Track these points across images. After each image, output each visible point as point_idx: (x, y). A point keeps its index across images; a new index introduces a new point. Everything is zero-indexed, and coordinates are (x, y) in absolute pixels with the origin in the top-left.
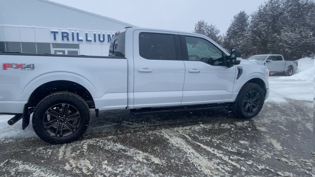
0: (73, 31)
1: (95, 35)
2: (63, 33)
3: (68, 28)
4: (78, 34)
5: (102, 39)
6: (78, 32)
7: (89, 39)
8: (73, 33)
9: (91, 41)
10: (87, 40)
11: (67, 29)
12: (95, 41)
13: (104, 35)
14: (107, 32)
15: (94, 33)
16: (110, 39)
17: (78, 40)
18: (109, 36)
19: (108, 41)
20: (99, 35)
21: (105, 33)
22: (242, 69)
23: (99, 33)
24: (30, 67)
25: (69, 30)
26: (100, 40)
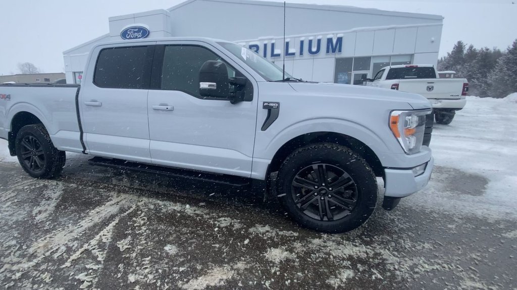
0: (266, 42)
1: (302, 42)
2: (251, 46)
3: (260, 38)
4: (273, 45)
5: (314, 49)
6: (273, 41)
7: (291, 51)
8: (265, 46)
9: (293, 54)
10: (287, 54)
11: (256, 40)
12: (301, 53)
13: (319, 41)
14: (327, 34)
15: (302, 39)
16: (330, 47)
17: (273, 55)
18: (330, 41)
19: (328, 52)
20: (310, 42)
21: (323, 36)
22: (278, 107)
23: (311, 38)
24: (8, 97)
25: (260, 40)
26: (310, 51)
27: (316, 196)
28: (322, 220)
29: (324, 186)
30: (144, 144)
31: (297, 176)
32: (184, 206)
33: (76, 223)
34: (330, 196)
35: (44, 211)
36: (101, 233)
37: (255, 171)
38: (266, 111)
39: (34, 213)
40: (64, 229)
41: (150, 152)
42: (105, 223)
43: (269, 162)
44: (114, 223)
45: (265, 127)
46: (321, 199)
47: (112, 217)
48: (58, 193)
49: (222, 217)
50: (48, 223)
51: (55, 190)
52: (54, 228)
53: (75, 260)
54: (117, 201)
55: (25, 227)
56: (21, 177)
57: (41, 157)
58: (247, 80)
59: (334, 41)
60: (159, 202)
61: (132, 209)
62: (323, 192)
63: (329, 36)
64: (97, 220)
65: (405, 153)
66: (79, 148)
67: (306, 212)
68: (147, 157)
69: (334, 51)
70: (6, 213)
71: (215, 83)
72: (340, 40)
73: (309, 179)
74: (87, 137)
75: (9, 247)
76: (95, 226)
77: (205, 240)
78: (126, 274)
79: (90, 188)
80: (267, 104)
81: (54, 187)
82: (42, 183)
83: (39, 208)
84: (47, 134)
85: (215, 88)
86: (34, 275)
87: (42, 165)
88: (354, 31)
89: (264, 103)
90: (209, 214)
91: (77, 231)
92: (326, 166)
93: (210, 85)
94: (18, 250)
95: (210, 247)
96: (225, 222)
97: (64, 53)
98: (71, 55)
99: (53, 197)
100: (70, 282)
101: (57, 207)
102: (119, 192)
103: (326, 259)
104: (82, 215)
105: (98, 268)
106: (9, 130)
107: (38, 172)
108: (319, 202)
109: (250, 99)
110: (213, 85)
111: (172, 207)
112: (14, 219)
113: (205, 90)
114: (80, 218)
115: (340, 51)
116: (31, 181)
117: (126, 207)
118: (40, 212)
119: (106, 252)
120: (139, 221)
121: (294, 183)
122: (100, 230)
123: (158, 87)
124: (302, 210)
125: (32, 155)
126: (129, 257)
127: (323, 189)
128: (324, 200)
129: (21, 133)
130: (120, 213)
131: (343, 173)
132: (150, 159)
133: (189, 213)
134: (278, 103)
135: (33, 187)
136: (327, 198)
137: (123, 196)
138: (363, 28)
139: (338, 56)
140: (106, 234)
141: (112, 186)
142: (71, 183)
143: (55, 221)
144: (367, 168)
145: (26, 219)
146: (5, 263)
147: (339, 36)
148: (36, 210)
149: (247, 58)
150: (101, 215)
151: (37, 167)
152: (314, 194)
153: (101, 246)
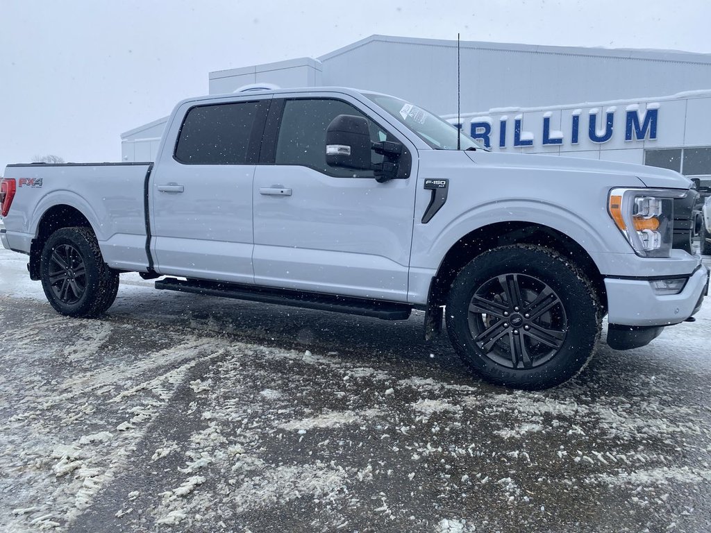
0: (504, 118)
1: (576, 120)
2: (474, 126)
3: (492, 110)
4: (518, 124)
5: (600, 132)
6: (519, 117)
7: (553, 135)
8: (503, 124)
9: (559, 141)
10: (546, 140)
12: (575, 139)
13: (610, 117)
14: (628, 104)
15: (576, 112)
16: (633, 128)
17: (518, 142)
18: (632, 116)
19: (628, 137)
20: (593, 118)
21: (620, 106)
22: (446, 187)
23: (593, 111)
24: (39, 183)
25: (492, 114)
26: (592, 135)
27: (507, 327)
28: (515, 368)
29: (517, 311)
30: (244, 251)
31: (476, 296)
32: (301, 354)
33: (129, 363)
34: (527, 327)
35: (82, 350)
36: (168, 374)
37: (413, 291)
38: (429, 193)
39: (66, 353)
40: (111, 369)
41: (253, 264)
42: (174, 366)
43: (434, 273)
44: (188, 366)
45: (426, 218)
46: (513, 333)
47: (186, 361)
48: (103, 334)
49: (360, 367)
50: (87, 362)
51: (99, 331)
52: (97, 367)
53: (128, 397)
54: (195, 344)
55: (53, 366)
56: (44, 314)
57: (80, 281)
58: (402, 147)
59: (642, 117)
60: (262, 347)
61: (218, 354)
62: (517, 320)
63: (630, 108)
64: (162, 361)
65: (637, 254)
66: (142, 262)
67: (490, 355)
68: (247, 273)
69: (641, 135)
70: (23, 351)
71: (349, 147)
72: (652, 114)
73: (496, 301)
74: (157, 244)
75: (31, 382)
76: (158, 368)
77: (325, 388)
78: (199, 411)
79: (154, 330)
80: (430, 182)
81: (96, 327)
82: (77, 322)
83: (73, 348)
84: (95, 241)
85: (349, 154)
86: (68, 407)
87: (80, 294)
88: (682, 98)
89: (426, 180)
90: (340, 364)
91: (132, 371)
92: (518, 276)
93: (341, 149)
94: (45, 384)
95: (332, 394)
96: (362, 372)
97: (123, 136)
98: (136, 140)
99: (95, 337)
100: (119, 415)
101: (102, 348)
102: (200, 336)
103: (507, 414)
104: (140, 356)
105: (161, 405)
106: (33, 237)
107: (71, 306)
108: (512, 338)
109: (406, 175)
110: (346, 150)
111: (282, 354)
112: (37, 356)
113: (335, 155)
114: (135, 359)
115: (653, 135)
116: (59, 318)
117: (209, 352)
118: (75, 352)
119: (172, 392)
120: (228, 365)
121: (472, 307)
122: (166, 372)
123: (271, 160)
124: (485, 352)
125: (65, 278)
126: (206, 399)
127: (517, 316)
128: (518, 334)
129: (52, 239)
130: (199, 357)
131: (544, 287)
132: (252, 276)
133: (307, 362)
134: (447, 181)
135: (64, 326)
136: (522, 332)
137: (205, 340)
138: (699, 91)
139: (650, 144)
140: (176, 377)
141: (190, 329)
142: (124, 323)
143: (98, 360)
144: (579, 278)
145: (54, 357)
146: (27, 396)
147: (651, 106)
148: (68, 349)
149: (408, 117)
150: (168, 358)
151: (72, 297)
152: (503, 324)
153: (167, 386)
